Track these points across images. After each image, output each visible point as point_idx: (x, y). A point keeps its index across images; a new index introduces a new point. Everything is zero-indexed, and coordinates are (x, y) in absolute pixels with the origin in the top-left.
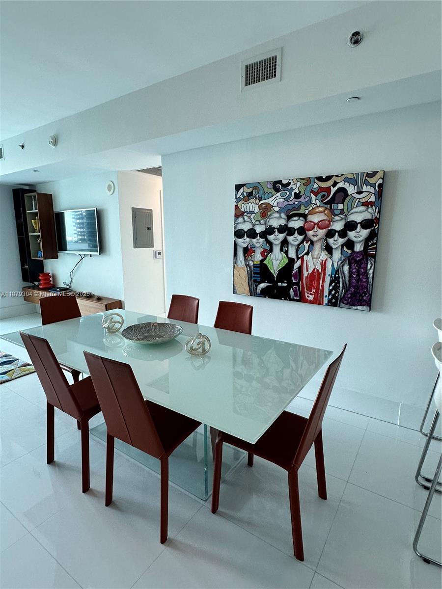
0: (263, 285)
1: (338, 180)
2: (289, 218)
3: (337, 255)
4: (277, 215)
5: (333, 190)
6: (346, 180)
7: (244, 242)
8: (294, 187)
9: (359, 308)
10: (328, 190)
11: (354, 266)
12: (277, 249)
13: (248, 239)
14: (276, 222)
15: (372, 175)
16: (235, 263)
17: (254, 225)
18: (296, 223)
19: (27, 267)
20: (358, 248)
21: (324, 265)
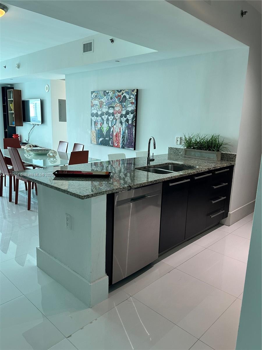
0: (101, 139)
1: (124, 92)
2: (109, 108)
3: (124, 125)
4: (105, 107)
5: (122, 96)
6: (126, 92)
7: (94, 119)
8: (110, 94)
9: (131, 149)
10: (120, 96)
11: (129, 130)
12: (105, 122)
13: (96, 117)
14: (105, 110)
15: (133, 91)
16: (91, 129)
17: (97, 111)
18: (111, 111)
19: (7, 130)
20: (130, 122)
21: (120, 129)
